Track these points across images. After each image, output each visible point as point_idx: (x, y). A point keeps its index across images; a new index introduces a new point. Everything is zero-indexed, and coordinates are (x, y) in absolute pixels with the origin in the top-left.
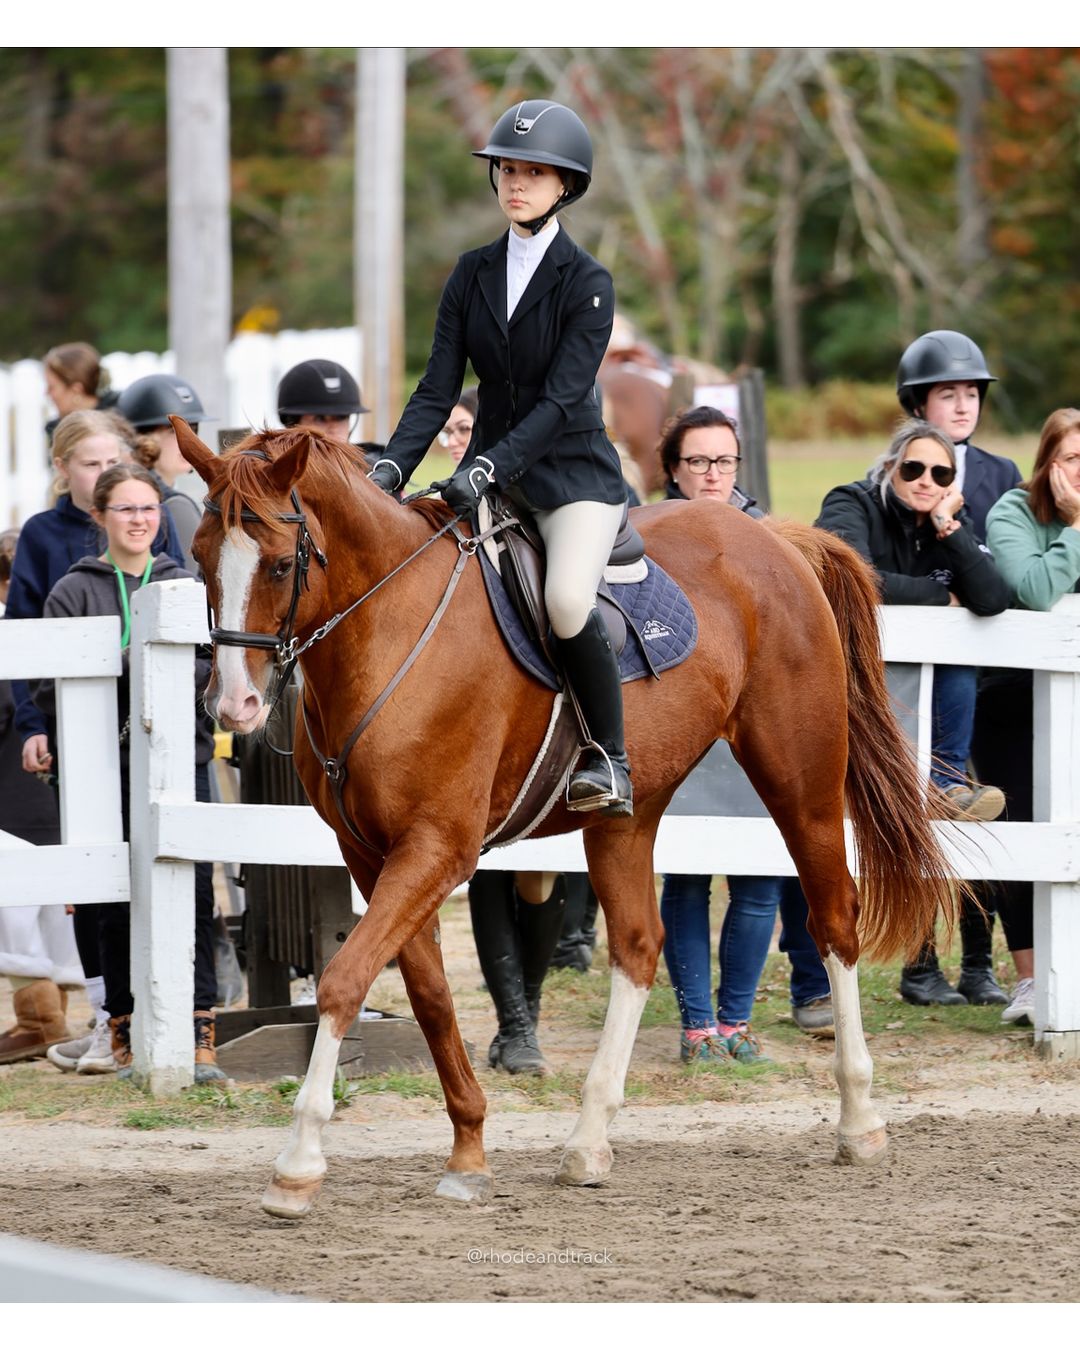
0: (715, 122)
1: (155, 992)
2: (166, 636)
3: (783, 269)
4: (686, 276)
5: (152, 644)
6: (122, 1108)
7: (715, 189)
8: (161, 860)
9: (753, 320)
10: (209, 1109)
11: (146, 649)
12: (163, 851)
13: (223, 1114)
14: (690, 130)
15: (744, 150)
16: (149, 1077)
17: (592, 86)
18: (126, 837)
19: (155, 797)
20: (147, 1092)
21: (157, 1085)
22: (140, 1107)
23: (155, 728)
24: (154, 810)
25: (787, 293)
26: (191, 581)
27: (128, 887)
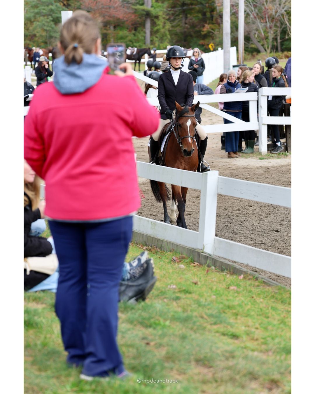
0: (270, 19)
1: (262, 141)
2: (264, 95)
3: (279, 38)
4: (267, 38)
5: (262, 96)
6: (258, 157)
7: (271, 28)
8: (263, 124)
9: (275, 44)
10: (269, 157)
11: (261, 96)
12: (263, 123)
13: (271, 157)
14: (267, 20)
15: (274, 23)
16: (261, 153)
17: (255, 15)
18: (258, 121)
19: (262, 116)
20: (261, 155)
21: (262, 154)
22: (261, 157)
23: (262, 107)
24: (262, 118)
25: (279, 41)
26: (267, 87)
27: (258, 127)
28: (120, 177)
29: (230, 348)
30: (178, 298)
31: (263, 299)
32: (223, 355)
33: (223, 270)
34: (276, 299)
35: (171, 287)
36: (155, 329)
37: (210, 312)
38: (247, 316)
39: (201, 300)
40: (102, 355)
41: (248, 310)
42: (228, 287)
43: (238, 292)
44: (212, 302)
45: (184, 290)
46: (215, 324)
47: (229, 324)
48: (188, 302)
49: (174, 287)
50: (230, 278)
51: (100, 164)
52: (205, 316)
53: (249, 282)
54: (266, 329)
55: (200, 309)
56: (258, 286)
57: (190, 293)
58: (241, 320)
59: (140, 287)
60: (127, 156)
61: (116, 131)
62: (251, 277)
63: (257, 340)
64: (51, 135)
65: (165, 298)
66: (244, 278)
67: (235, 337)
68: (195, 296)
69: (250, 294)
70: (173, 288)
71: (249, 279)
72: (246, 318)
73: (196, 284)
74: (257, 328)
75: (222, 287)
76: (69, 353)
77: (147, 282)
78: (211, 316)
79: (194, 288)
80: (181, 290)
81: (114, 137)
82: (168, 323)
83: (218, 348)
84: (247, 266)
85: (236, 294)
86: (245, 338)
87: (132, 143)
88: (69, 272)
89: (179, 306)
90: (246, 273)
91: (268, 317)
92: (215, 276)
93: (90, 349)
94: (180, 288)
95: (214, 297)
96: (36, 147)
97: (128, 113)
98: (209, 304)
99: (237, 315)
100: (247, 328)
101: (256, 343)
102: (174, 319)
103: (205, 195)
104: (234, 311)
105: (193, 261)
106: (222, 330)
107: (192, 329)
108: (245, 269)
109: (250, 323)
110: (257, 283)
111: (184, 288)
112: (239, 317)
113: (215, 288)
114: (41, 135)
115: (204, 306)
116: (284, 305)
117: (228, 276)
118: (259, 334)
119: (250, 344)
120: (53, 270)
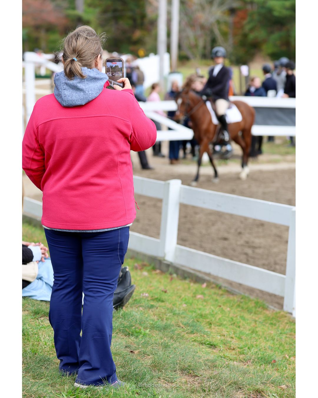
4: (197, 46)
28: (118, 189)
29: (211, 357)
30: (152, 307)
31: (230, 308)
32: (206, 365)
33: (185, 278)
34: (242, 308)
35: (144, 295)
36: (137, 337)
37: (185, 321)
38: (221, 325)
39: (175, 309)
40: (96, 363)
41: (219, 319)
42: (194, 295)
43: (205, 301)
44: (185, 310)
45: (157, 298)
46: (192, 332)
47: (205, 333)
48: (163, 311)
49: (147, 295)
50: (194, 286)
51: (98, 176)
52: (182, 325)
53: (213, 291)
54: (240, 338)
55: (175, 317)
56: (222, 295)
57: (163, 301)
58: (215, 329)
59: (119, 296)
60: (125, 168)
61: (116, 144)
62: (214, 286)
63: (234, 349)
64: (51, 146)
65: (140, 306)
66: (207, 286)
67: (212, 346)
68: (168, 305)
69: (217, 303)
70: (145, 296)
71: (213, 288)
72: (219, 327)
73: (165, 292)
74: (232, 338)
75: (188, 295)
76: (61, 360)
77: (126, 291)
78: (187, 325)
79: (164, 297)
80: (154, 298)
81: (113, 149)
82: (147, 331)
83: (200, 357)
84: (209, 274)
85: (205, 304)
86: (222, 347)
87: (130, 156)
88: (65, 281)
89: (154, 315)
90: (208, 282)
91: (239, 327)
92: (179, 285)
93: (85, 357)
94: (152, 297)
95: (185, 306)
96: (36, 157)
97: (128, 126)
98: (183, 313)
99: (211, 324)
100: (223, 338)
101: (233, 352)
102: (153, 327)
103: (167, 204)
104: (208, 320)
105: (154, 269)
106: (199, 339)
107: (172, 338)
108: (207, 278)
109: (224, 332)
110: (221, 292)
111: (156, 297)
112: (213, 326)
113: (183, 296)
114: (41, 147)
115: (179, 314)
116: (250, 314)
117: (192, 284)
118: (235, 343)
119: (228, 354)
120: (33, 277)
